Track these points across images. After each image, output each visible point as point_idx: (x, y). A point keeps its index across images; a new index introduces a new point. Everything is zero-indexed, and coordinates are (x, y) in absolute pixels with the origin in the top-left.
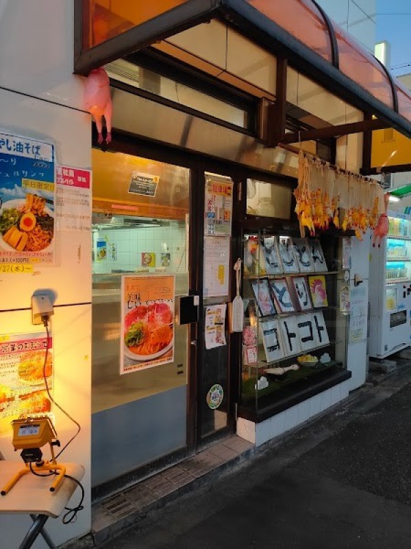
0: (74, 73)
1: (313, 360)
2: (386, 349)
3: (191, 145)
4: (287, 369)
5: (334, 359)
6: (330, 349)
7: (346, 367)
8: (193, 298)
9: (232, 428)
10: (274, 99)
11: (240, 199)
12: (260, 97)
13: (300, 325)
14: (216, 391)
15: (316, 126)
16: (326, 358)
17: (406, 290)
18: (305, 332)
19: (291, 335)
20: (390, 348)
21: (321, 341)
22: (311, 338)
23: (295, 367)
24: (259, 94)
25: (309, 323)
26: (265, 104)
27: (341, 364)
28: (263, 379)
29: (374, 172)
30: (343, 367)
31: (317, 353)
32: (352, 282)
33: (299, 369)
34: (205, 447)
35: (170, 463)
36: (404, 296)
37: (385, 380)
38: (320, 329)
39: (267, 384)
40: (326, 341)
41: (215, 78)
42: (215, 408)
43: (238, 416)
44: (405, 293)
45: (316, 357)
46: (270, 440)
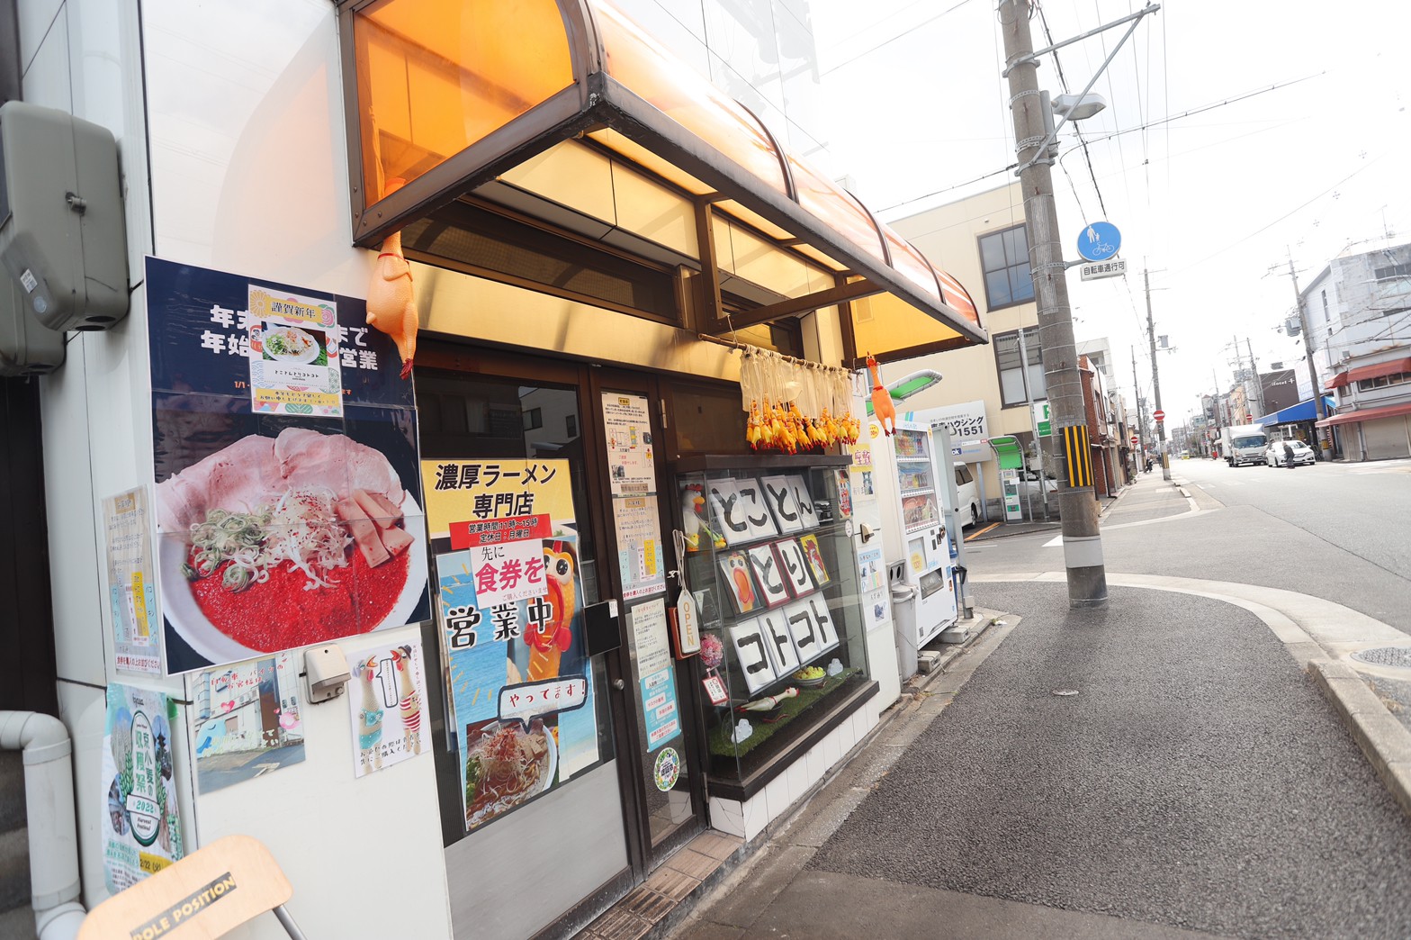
0: (354, 246)
1: (817, 674)
2: (922, 635)
3: (572, 348)
4: (778, 698)
5: (849, 666)
6: (841, 653)
7: (869, 674)
8: (607, 605)
9: (701, 818)
10: (699, 267)
11: (665, 426)
12: (675, 265)
13: (794, 620)
14: (667, 759)
15: (766, 303)
16: (836, 667)
17: (935, 537)
18: (801, 630)
19: (780, 640)
20: (926, 632)
21: (825, 641)
22: (810, 639)
23: (793, 692)
24: (674, 261)
25: (804, 616)
26: (686, 274)
27: (861, 672)
28: (744, 723)
29: (862, 363)
30: (865, 675)
31: (822, 662)
32: (858, 539)
33: (799, 693)
34: (661, 862)
35: (604, 906)
36: (935, 548)
37: (928, 683)
38: (821, 620)
39: (750, 729)
40: (833, 640)
41: (599, 241)
42: (668, 789)
43: (710, 795)
44: (934, 541)
45: (821, 669)
46: (770, 825)
